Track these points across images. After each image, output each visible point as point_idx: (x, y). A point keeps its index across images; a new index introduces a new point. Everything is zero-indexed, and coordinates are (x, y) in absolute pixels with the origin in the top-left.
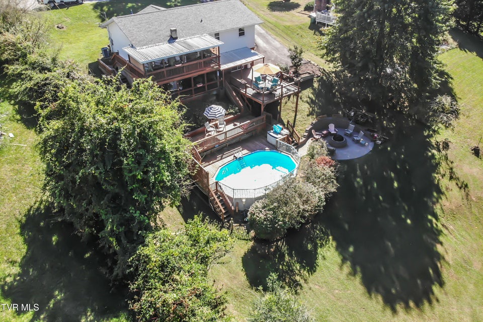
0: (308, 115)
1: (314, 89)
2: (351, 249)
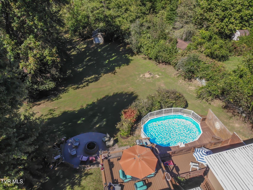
0: (91, 174)
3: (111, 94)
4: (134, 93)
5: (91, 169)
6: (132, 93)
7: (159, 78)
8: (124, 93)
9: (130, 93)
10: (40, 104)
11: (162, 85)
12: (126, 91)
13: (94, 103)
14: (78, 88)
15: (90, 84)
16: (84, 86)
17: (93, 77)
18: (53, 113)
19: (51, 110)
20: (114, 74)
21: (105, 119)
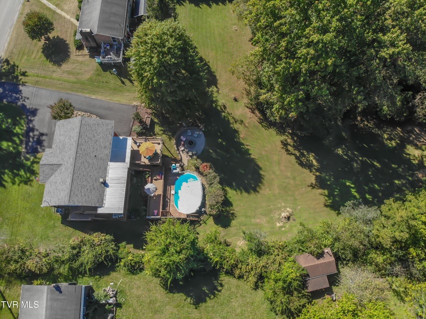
3: (261, 172)
4: (257, 193)
5: (173, 141)
6: (258, 192)
7: (276, 225)
8: (260, 184)
9: (258, 189)
10: (254, 113)
11: (258, 221)
12: (262, 187)
13: (250, 154)
14: (285, 144)
15: (293, 156)
16: (287, 150)
17: (315, 163)
18: (237, 123)
19: (242, 121)
20: (311, 186)
21: (219, 158)
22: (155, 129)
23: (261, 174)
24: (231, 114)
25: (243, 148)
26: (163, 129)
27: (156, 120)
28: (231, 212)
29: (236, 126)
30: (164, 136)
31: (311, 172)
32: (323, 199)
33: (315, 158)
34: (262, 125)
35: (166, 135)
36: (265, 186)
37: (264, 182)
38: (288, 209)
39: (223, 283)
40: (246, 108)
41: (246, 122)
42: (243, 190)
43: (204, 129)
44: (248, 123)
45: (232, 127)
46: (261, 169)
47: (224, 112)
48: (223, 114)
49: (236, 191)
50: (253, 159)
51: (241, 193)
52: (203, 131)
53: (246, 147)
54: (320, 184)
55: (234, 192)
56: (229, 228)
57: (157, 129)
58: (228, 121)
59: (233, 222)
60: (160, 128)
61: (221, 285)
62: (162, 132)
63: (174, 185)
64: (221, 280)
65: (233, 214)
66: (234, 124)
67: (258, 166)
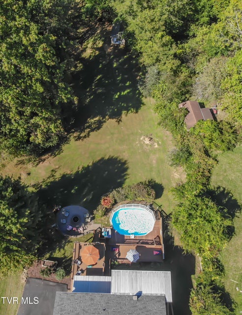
0: (72, 242)
1: (51, 254)
2: (119, 181)
3: (107, 158)
4: (127, 162)
5: (72, 238)
8: (118, 159)
9: (123, 161)
10: (44, 160)
11: (154, 162)
12: (121, 158)
13: (88, 166)
14: (79, 138)
15: (91, 133)
16: (85, 137)
17: (97, 119)
18: (55, 175)
19: (52, 170)
20: (119, 122)
21: (92, 192)
22: (57, 257)
23: (108, 159)
24: (44, 179)
25: (82, 172)
26: (58, 249)
27: (48, 255)
28: (147, 183)
29: (58, 176)
30: (66, 247)
31: (105, 122)
32: (131, 114)
33: (93, 118)
34: (57, 154)
35: (65, 245)
36: (119, 156)
37: (116, 156)
38: (141, 139)
39: (216, 186)
40: (38, 166)
41: (53, 167)
42: (125, 173)
43: (60, 206)
44: (55, 165)
45: (59, 180)
46: (102, 159)
47: (41, 185)
48: (43, 186)
49: (126, 179)
50: (93, 164)
51: (128, 175)
52: (62, 208)
53: (80, 169)
54: (117, 116)
55: (127, 180)
56: (163, 185)
57: (58, 254)
58: (51, 182)
59: (157, 182)
60: (57, 251)
61: (219, 188)
62: (62, 250)
63: (124, 236)
64: (214, 188)
65: (149, 182)
66: (55, 177)
67: (100, 161)
